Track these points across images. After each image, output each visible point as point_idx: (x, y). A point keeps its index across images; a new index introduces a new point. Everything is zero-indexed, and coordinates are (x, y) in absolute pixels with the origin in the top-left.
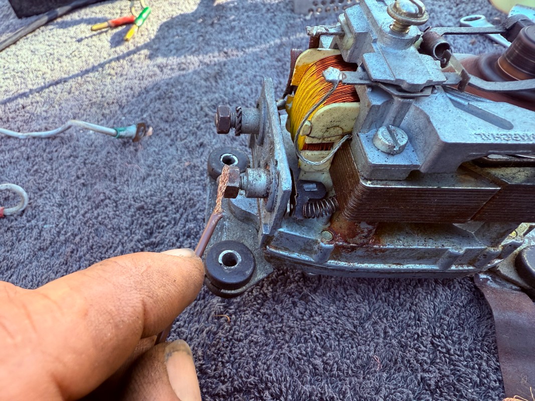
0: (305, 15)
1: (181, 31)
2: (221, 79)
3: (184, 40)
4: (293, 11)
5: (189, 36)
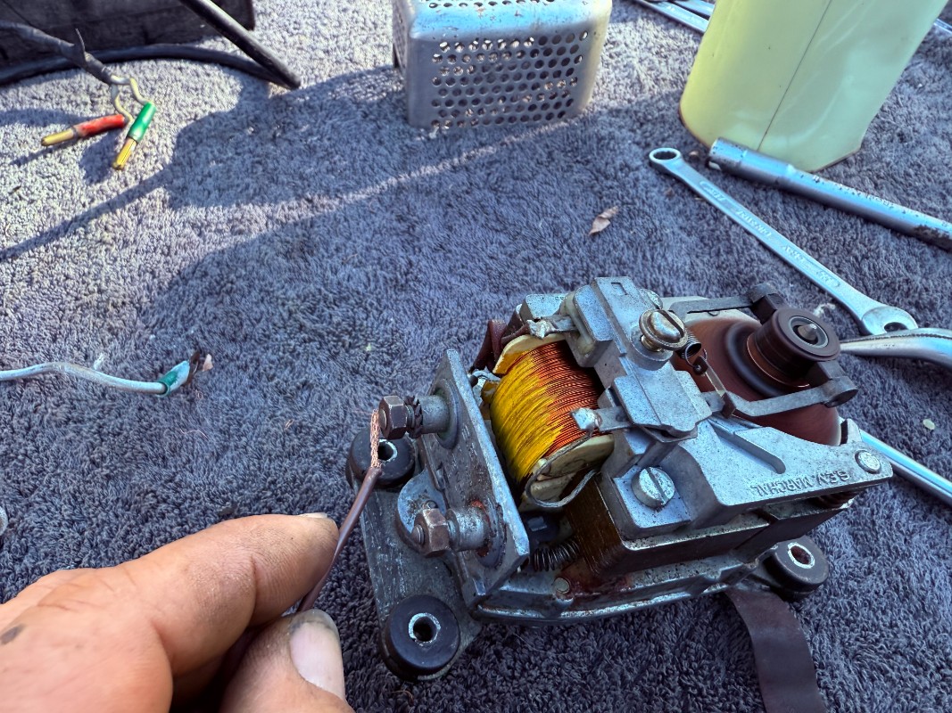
0: (428, 130)
1: (219, 151)
2: (312, 254)
3: (229, 171)
4: (406, 119)
5: (236, 162)
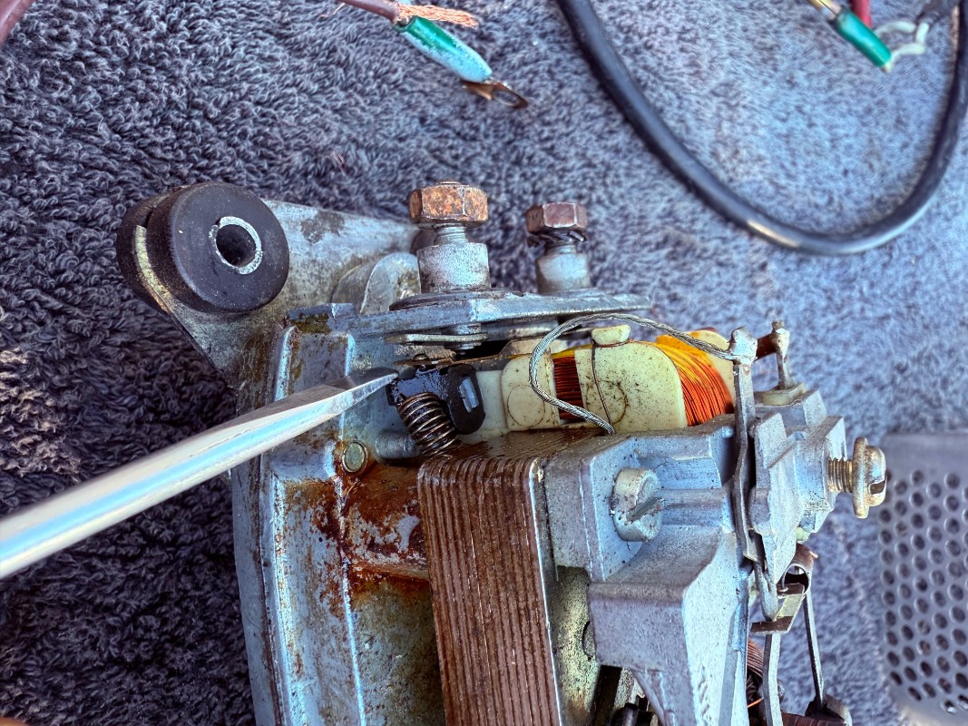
5: (832, 168)
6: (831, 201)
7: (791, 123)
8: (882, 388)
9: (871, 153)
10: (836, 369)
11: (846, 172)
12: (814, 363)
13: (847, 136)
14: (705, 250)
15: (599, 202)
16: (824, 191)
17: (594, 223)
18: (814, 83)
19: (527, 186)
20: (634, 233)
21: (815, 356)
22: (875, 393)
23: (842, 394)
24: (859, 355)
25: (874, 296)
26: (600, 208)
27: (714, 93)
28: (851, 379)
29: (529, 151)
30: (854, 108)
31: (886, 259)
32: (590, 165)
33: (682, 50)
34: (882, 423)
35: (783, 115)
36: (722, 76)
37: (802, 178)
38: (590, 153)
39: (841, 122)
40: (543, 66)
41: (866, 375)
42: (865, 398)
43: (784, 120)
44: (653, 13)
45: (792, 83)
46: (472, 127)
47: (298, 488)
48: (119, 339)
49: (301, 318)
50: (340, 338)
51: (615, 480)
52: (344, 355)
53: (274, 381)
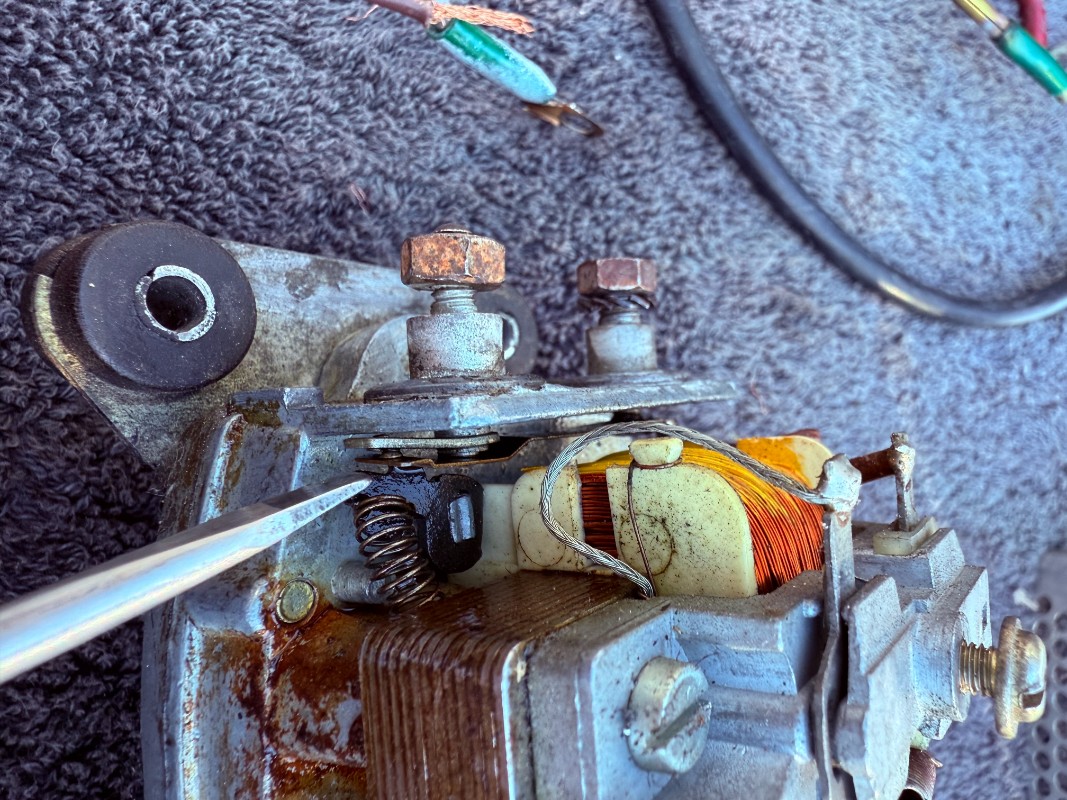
0: (1032, 589)
1: (1013, 193)
2: (780, 324)
3: (973, 201)
5: (990, 219)
6: (987, 259)
7: (940, 162)
8: (1043, 494)
9: (1040, 201)
10: (986, 470)
11: (1007, 225)
12: (958, 460)
13: (1011, 180)
14: (823, 317)
15: (690, 254)
16: (979, 247)
17: (682, 281)
18: (972, 114)
19: (599, 232)
20: (733, 294)
21: (960, 452)
22: (1034, 500)
23: (991, 501)
24: (1015, 451)
25: (1038, 378)
26: (691, 262)
27: (844, 123)
28: (1004, 483)
29: (603, 189)
30: (1021, 146)
31: (1055, 332)
32: (681, 208)
33: (805, 70)
34: (1042, 538)
35: (931, 152)
36: (855, 102)
37: (952, 231)
38: (681, 194)
39: (1003, 162)
40: (627, 86)
41: (1023, 477)
42: (1021, 505)
43: (931, 159)
44: (770, 24)
45: (943, 114)
46: (531, 158)
47: (219, 640)
48: (63, 411)
49: (248, 404)
50: (290, 436)
51: (635, 680)
52: (292, 460)
53: (203, 489)
